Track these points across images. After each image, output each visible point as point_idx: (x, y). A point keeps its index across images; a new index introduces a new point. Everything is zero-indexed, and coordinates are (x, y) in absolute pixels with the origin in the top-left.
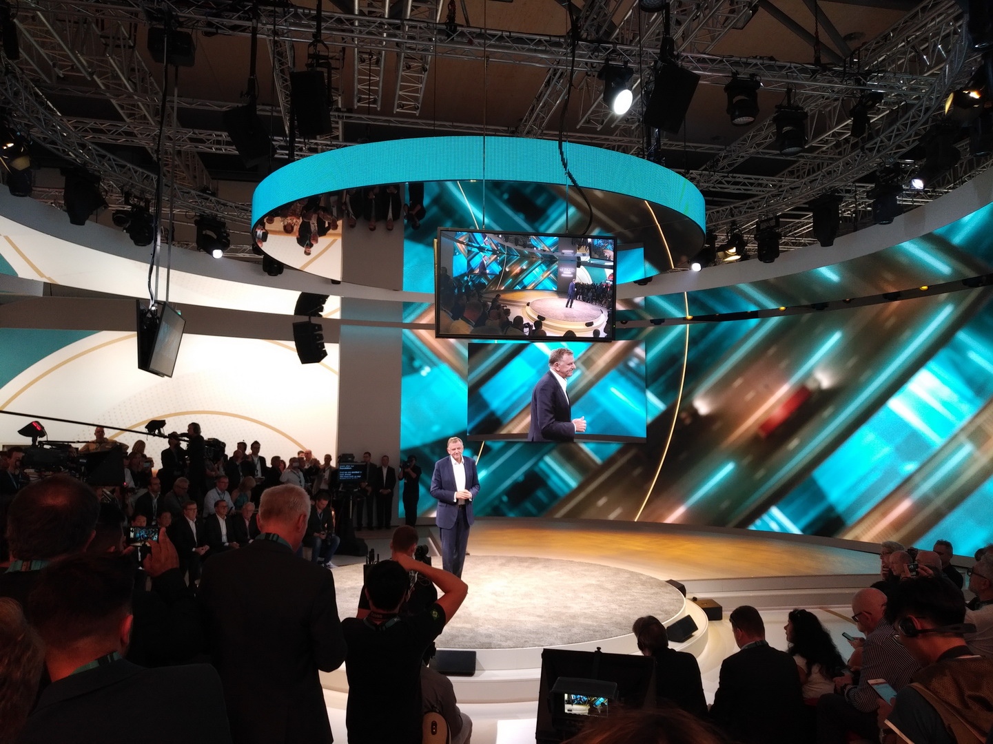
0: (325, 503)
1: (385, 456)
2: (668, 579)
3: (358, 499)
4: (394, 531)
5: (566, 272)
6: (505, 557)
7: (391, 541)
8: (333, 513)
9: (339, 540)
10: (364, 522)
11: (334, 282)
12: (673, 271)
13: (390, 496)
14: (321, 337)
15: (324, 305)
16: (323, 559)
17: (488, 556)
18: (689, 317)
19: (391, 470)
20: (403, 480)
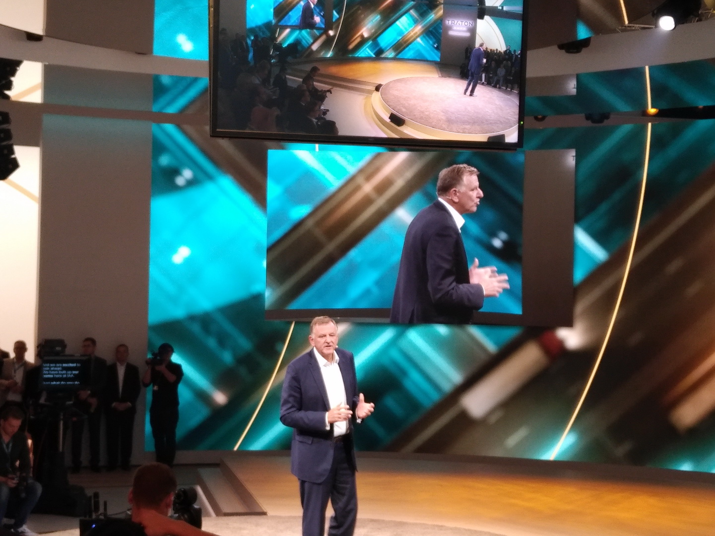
0: (16, 423)
1: (123, 345)
3: (75, 419)
4: (135, 472)
5: (458, 27)
7: (131, 489)
8: (30, 442)
9: (39, 489)
10: (85, 458)
11: (32, 37)
12: (625, 29)
13: (131, 414)
14: (8, 135)
15: (12, 79)
16: (12, 521)
18: (652, 111)
19: (132, 370)
20: (151, 385)
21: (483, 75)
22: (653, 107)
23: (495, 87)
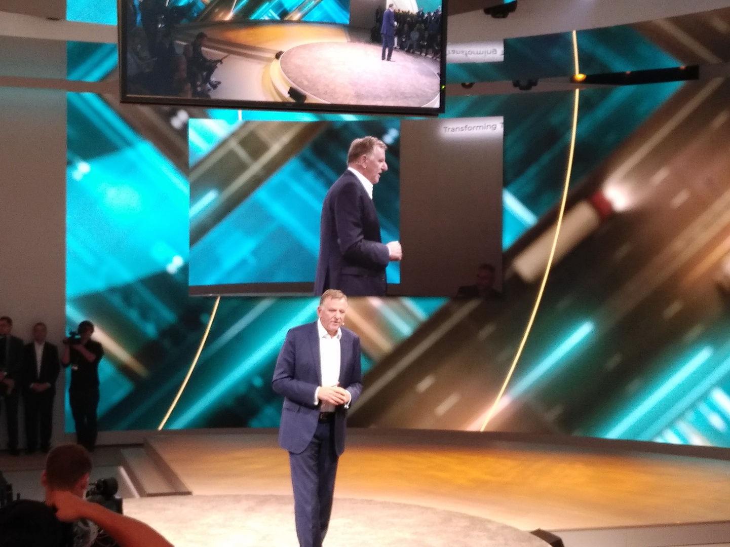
1: (40, 324)
2: (535, 528)
6: (254, 497)
7: (44, 472)
13: (51, 394)
17: (225, 496)
18: (580, 77)
19: (50, 350)
20: (70, 366)
21: (396, 40)
22: (580, 72)
23: (408, 52)
